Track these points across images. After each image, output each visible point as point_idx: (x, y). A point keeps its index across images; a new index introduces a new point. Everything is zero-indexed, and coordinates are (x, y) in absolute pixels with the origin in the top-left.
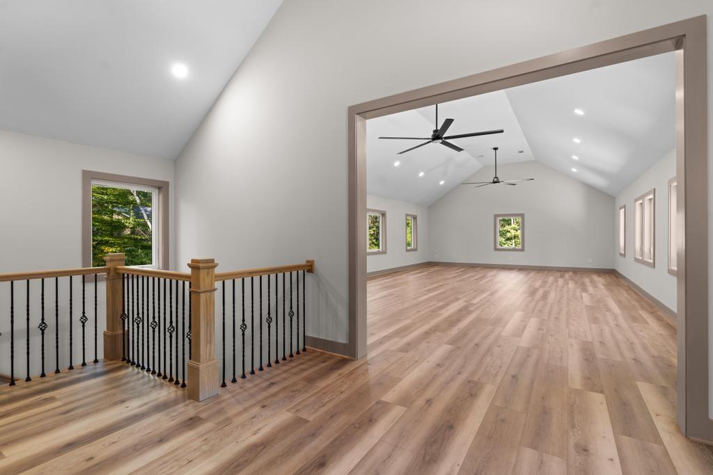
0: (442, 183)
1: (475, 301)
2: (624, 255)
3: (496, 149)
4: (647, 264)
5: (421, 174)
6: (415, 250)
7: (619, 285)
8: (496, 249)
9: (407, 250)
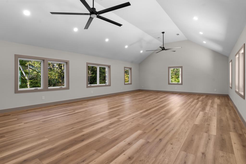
0: (141, 52)
1: (122, 119)
2: (231, 88)
3: (163, 33)
4: (241, 95)
5: (126, 47)
6: (131, 84)
7: (227, 106)
8: (169, 84)
9: (125, 84)
